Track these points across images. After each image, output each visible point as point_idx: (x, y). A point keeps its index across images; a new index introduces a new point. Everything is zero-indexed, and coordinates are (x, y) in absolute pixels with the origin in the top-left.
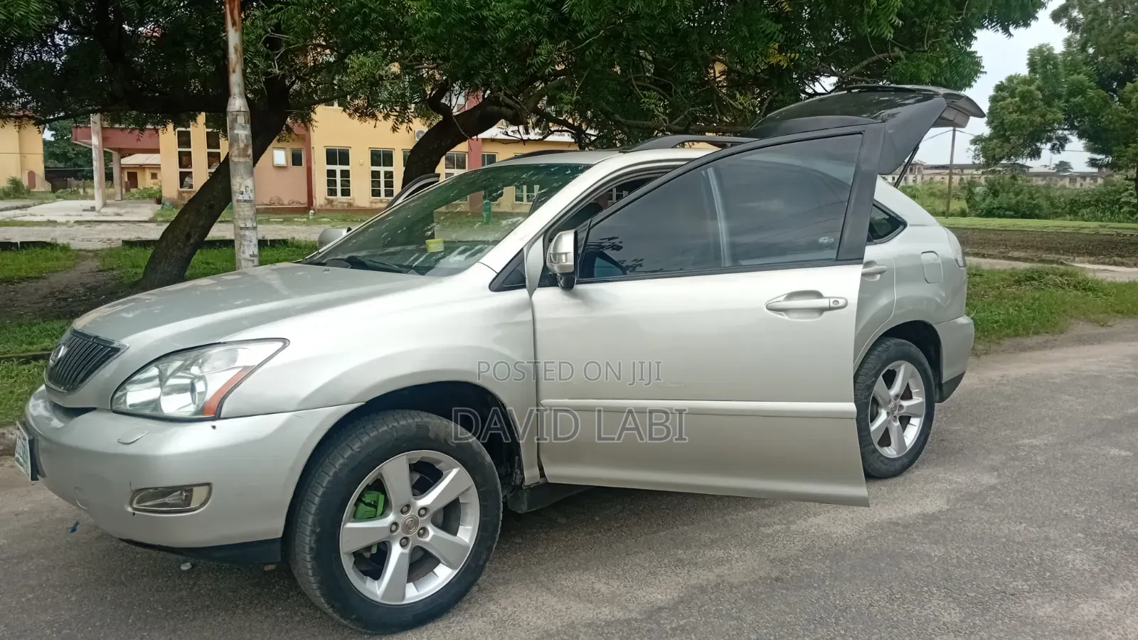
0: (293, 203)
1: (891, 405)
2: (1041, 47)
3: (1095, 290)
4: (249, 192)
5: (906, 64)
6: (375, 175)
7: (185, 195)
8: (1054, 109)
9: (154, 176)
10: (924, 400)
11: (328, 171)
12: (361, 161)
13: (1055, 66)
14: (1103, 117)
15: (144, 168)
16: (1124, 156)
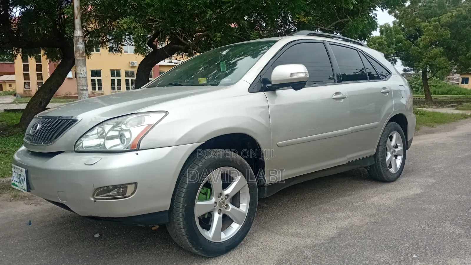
0: (76, 94)
1: (392, 151)
2: (385, 24)
3: (424, 115)
4: (84, 73)
5: (352, 23)
6: (113, 81)
7: (27, 92)
8: (391, 49)
9: (10, 86)
10: (403, 149)
11: (92, 80)
12: (107, 75)
13: (391, 31)
14: (410, 51)
15: (6, 82)
16: (418, 66)
